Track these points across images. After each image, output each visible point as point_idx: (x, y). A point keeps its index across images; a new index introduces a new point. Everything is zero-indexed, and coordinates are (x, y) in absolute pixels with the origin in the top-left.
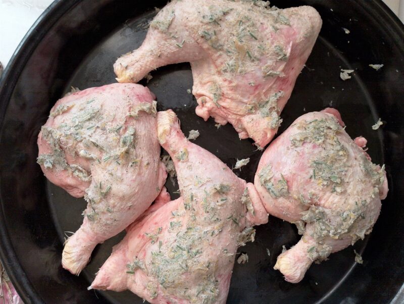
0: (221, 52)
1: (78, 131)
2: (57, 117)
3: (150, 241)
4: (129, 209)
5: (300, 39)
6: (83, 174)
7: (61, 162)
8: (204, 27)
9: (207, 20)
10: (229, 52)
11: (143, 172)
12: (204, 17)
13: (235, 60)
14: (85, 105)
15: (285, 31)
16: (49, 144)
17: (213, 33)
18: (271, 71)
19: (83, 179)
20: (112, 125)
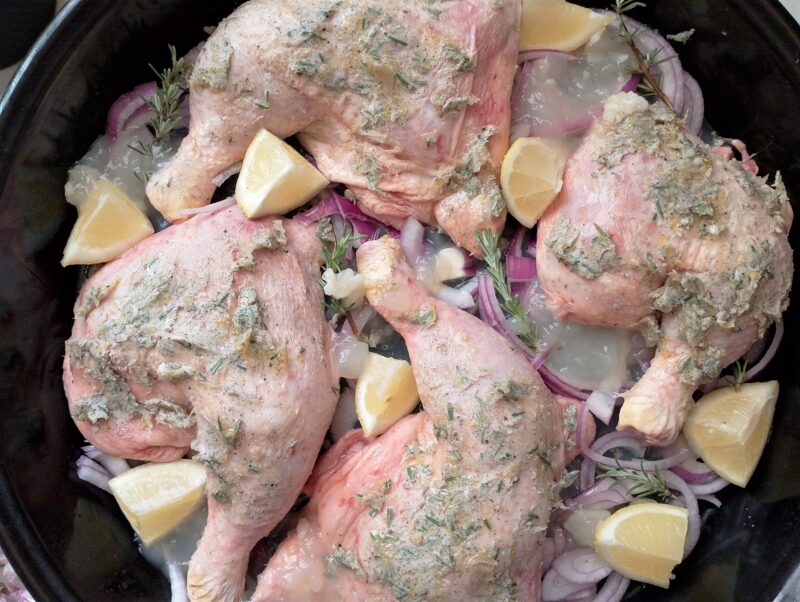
0: (347, 93)
1: (142, 327)
2: (92, 314)
3: (367, 512)
4: (294, 453)
5: (489, 14)
6: (176, 413)
7: (124, 403)
8: (296, 53)
9: (298, 38)
10: (362, 87)
11: (297, 372)
12: (289, 34)
13: (378, 99)
14: (142, 274)
15: (454, 12)
16: (90, 374)
17: (319, 60)
18: (450, 100)
19: (179, 424)
20: (207, 297)
